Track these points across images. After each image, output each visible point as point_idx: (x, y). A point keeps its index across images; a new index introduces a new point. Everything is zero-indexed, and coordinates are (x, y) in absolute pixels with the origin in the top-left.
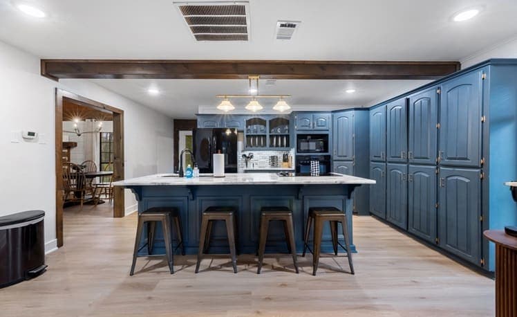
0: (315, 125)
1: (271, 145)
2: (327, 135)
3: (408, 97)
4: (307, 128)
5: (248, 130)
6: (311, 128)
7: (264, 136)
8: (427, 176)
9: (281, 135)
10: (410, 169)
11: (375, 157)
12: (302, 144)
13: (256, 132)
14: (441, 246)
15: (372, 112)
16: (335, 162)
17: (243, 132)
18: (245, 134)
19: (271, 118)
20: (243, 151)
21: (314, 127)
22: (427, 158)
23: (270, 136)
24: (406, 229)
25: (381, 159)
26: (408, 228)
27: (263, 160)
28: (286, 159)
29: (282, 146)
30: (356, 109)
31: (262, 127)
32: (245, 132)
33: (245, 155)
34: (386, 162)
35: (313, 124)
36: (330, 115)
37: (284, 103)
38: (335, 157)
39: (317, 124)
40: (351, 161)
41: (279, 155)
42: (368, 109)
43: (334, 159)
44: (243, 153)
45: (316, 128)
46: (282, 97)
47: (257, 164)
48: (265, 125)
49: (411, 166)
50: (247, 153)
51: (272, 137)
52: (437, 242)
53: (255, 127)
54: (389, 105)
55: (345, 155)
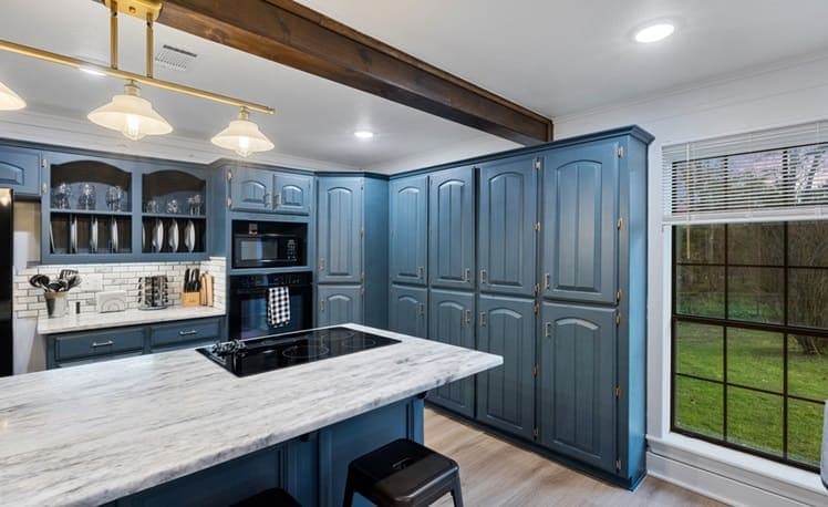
0: (280, 201)
1: (149, 248)
2: (305, 226)
3: (477, 166)
4: (260, 206)
5: (57, 199)
6: (270, 208)
7: (125, 221)
8: (518, 316)
9: (178, 220)
10: (481, 303)
11: (402, 274)
12: (244, 244)
13: (92, 206)
14: (543, 444)
15: (395, 185)
16: (320, 287)
17: (37, 200)
18: (47, 209)
19: (149, 169)
20: (31, 264)
21: (275, 205)
22: (517, 284)
23: (145, 219)
24: (472, 416)
25: (416, 280)
26: (475, 414)
27: (116, 290)
28: (193, 284)
29: (183, 248)
30: (367, 175)
31: (117, 192)
32: (46, 202)
33: (40, 280)
34: (427, 286)
35: (275, 198)
36: (311, 179)
37: (253, 128)
38: (323, 277)
39: (284, 198)
40: (358, 284)
41: (173, 272)
42: (386, 178)
43: (321, 279)
44: (34, 272)
45: (282, 207)
46: (246, 106)
47: (91, 303)
48: (127, 187)
49: (482, 296)
50: (53, 272)
51: (149, 223)
52: (535, 438)
53: (87, 189)
54: (434, 175)
55: (343, 270)
